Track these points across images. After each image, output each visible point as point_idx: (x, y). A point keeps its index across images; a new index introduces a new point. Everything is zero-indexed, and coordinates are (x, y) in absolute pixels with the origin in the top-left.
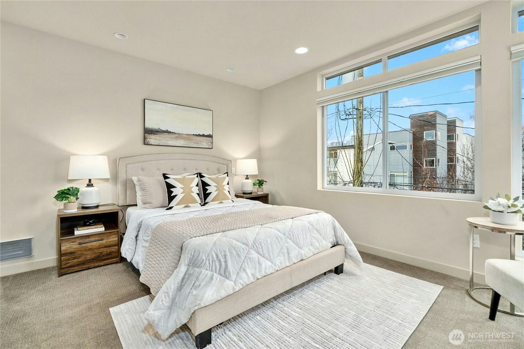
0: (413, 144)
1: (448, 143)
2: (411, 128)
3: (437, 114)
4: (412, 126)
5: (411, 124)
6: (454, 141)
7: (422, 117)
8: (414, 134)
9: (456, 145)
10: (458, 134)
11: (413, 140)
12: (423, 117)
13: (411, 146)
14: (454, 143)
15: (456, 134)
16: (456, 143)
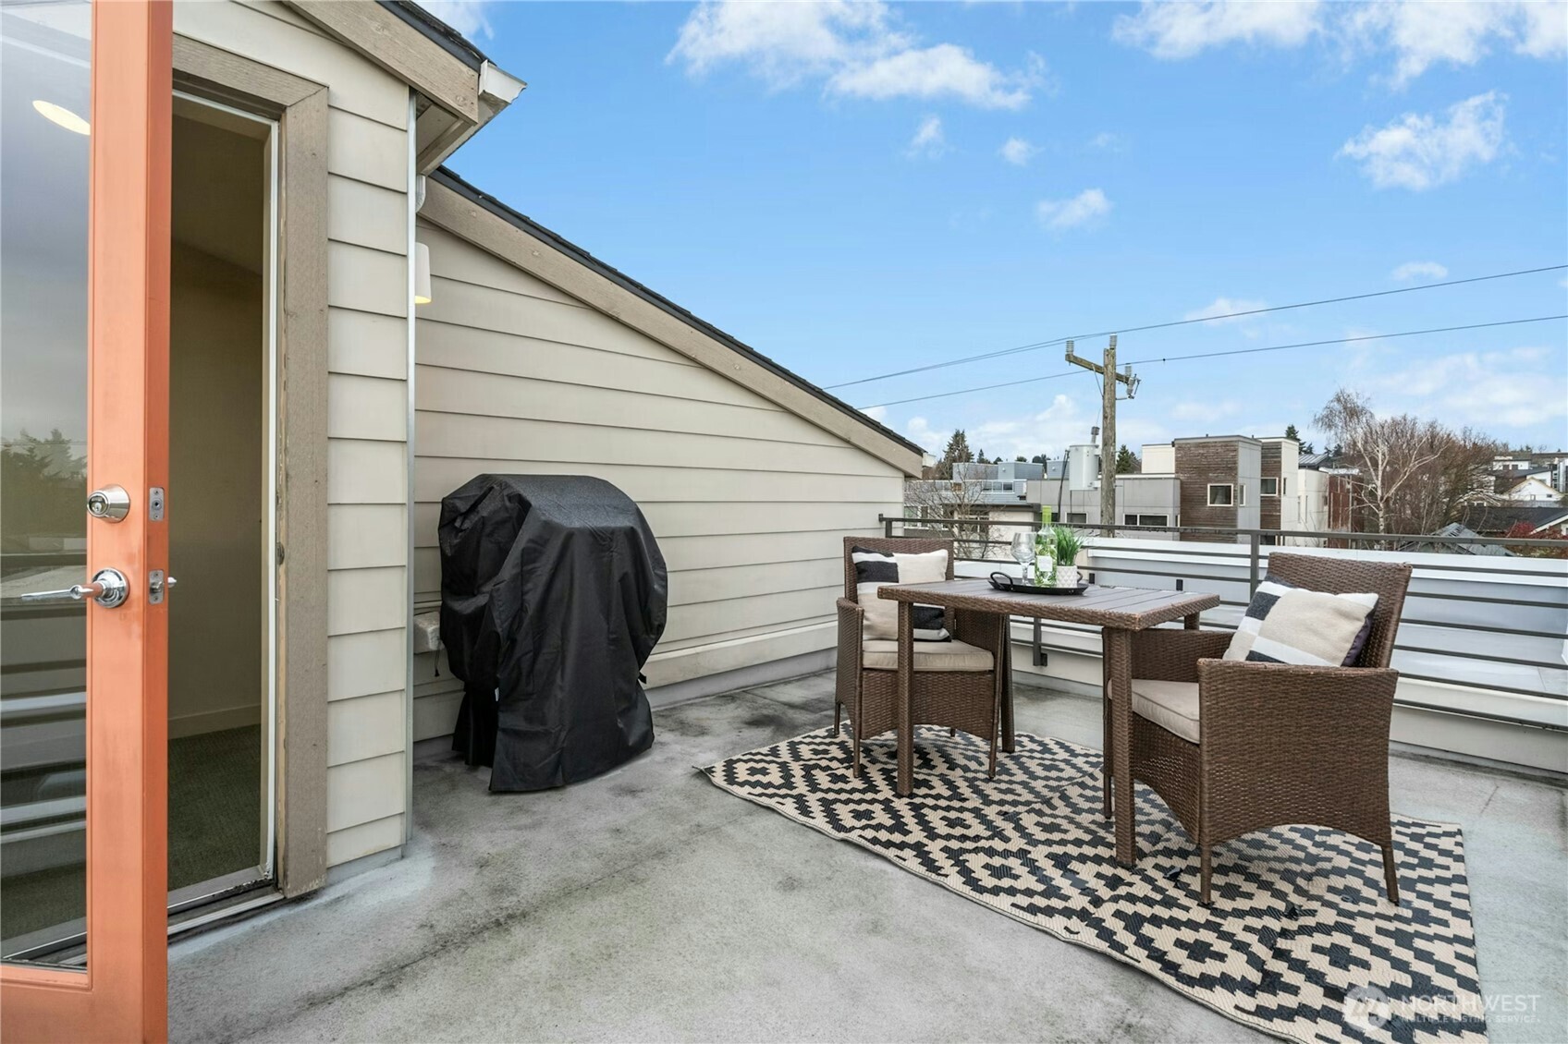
0: (1181, 513)
1: (1263, 500)
2: (1177, 472)
3: (1240, 444)
4: (1179, 469)
5: (1176, 461)
6: (1277, 495)
7: (1203, 447)
8: (1184, 487)
9: (1280, 505)
10: (1285, 480)
11: (1181, 503)
12: (1207, 446)
13: (1177, 517)
14: (1275, 501)
15: (1280, 478)
16: (1280, 501)
